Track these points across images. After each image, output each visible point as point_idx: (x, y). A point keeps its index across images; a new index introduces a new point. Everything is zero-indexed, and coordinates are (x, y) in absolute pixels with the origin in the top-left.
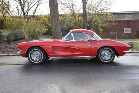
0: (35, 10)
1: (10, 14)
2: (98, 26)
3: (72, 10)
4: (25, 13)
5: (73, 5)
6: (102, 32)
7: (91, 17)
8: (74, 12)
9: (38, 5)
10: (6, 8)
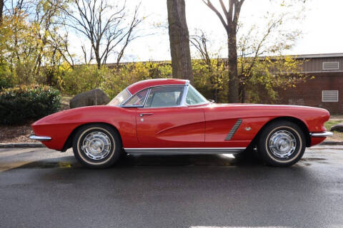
0: (123, 51)
1: (70, 60)
2: (265, 85)
3: (204, 51)
4: (100, 57)
5: (204, 41)
6: (276, 97)
7: (247, 66)
8: (207, 55)
9: (128, 40)
10: (60, 48)
